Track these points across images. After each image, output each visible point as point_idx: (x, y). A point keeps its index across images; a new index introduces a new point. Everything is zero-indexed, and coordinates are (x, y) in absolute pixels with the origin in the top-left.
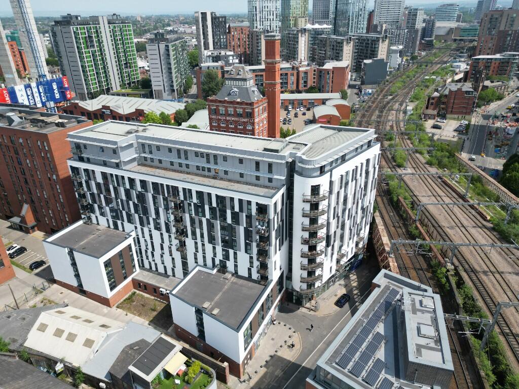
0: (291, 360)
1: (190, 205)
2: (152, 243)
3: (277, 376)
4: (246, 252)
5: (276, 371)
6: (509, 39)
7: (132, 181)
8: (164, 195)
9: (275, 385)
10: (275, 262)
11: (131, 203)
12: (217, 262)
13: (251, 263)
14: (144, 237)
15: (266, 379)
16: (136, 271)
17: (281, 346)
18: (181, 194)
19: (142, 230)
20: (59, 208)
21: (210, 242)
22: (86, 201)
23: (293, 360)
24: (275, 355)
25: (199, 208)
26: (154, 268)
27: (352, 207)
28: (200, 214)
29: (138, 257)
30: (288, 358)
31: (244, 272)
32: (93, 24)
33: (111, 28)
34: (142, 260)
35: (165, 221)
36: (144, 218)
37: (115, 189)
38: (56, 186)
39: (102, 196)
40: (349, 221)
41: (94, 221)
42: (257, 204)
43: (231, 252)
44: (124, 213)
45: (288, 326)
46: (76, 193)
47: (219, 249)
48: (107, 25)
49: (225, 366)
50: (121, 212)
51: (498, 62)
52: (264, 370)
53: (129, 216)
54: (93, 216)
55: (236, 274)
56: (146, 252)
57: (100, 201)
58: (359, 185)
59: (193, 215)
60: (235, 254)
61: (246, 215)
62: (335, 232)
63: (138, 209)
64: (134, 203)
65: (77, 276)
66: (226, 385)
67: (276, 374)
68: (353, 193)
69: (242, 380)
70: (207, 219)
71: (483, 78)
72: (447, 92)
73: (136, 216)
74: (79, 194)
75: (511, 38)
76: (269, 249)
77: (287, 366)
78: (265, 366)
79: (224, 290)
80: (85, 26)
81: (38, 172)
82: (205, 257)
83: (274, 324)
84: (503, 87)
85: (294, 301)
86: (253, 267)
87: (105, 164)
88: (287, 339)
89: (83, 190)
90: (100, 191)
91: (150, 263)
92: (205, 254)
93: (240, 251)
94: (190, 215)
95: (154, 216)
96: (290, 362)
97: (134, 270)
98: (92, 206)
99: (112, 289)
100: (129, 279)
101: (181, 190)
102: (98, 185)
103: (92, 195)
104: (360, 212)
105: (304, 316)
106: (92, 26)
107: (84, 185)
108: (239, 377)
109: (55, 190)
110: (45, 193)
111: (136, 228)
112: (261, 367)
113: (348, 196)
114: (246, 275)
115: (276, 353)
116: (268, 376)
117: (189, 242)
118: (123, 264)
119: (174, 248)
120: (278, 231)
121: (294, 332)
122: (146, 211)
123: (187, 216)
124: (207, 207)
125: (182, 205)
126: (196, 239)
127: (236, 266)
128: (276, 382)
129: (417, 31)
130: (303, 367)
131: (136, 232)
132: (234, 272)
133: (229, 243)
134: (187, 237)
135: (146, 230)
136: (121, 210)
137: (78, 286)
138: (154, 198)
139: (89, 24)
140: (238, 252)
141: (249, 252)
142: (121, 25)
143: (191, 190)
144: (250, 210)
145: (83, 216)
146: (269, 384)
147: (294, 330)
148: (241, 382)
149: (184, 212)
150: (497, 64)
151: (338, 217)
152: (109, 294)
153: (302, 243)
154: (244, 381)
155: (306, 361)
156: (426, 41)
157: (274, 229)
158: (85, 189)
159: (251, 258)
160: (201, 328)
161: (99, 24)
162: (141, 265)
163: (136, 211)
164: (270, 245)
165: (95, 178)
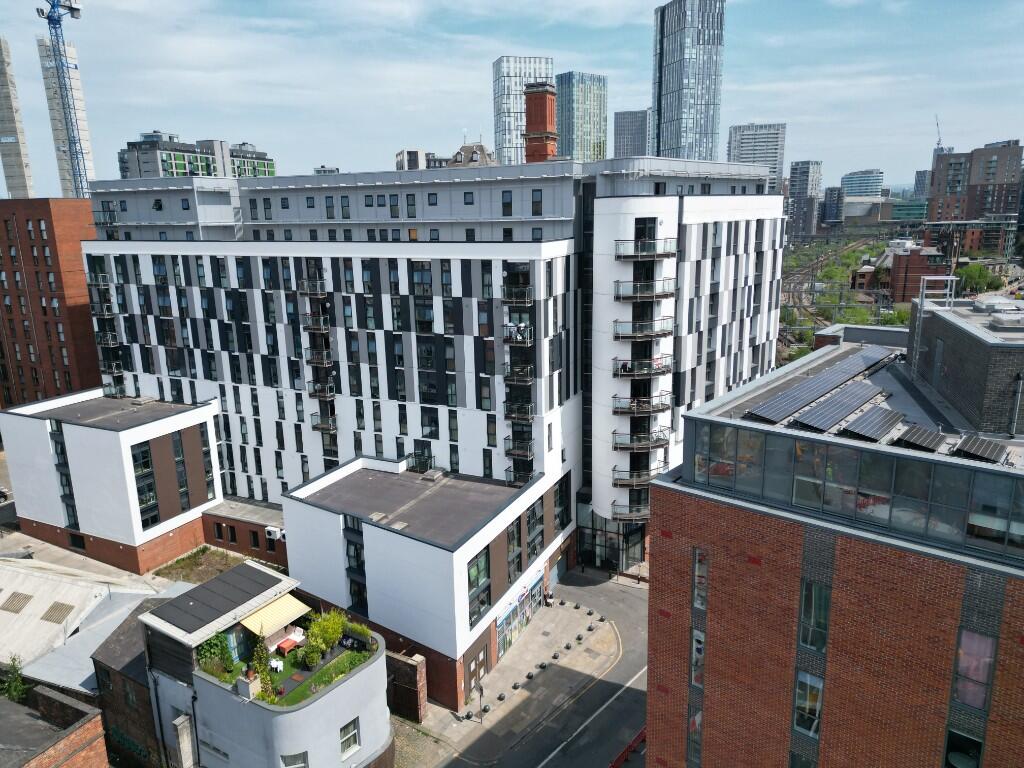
0: (596, 674)
1: (346, 301)
2: (257, 422)
3: (557, 708)
4: (479, 406)
5: (555, 696)
6: (990, 199)
7: (218, 264)
8: (288, 288)
9: (554, 725)
10: (550, 426)
11: (214, 323)
12: (409, 448)
13: (491, 434)
14: (238, 411)
15: (528, 714)
16: (214, 498)
17: (568, 647)
18: (328, 275)
19: (236, 390)
20: (58, 382)
21: (393, 395)
22: (114, 338)
23: (599, 675)
24: (551, 665)
25: (369, 308)
26: (258, 496)
27: (731, 324)
28: (371, 323)
29: (222, 468)
30: (588, 671)
31: (470, 464)
32: (202, 153)
33: (237, 163)
34: (233, 476)
35: (289, 358)
36: (243, 358)
37: (181, 293)
38: (57, 324)
39: (151, 319)
40: (724, 358)
41: (130, 390)
42: (506, 265)
43: (443, 411)
44: (197, 353)
45: (584, 609)
46: (95, 320)
47: (414, 409)
48: (228, 159)
49: (414, 663)
50: (191, 353)
51: (977, 231)
52: (521, 695)
53: (209, 359)
54: (128, 376)
55: (454, 472)
56: (243, 450)
57: (147, 334)
58: (743, 277)
59: (355, 329)
60: (453, 415)
61: (478, 303)
62: (693, 371)
63: (230, 339)
64: (221, 323)
65: (68, 499)
66: (418, 726)
67: (555, 702)
68: (731, 287)
69: (462, 712)
70: (387, 333)
71: (955, 248)
72: (889, 263)
73: (225, 355)
74: (101, 322)
75: (993, 198)
76: (535, 384)
77: (584, 687)
78: (525, 686)
79: (422, 497)
80: (186, 154)
81: (22, 299)
82: (381, 442)
83: (548, 605)
84: (997, 267)
85: (598, 563)
86: (495, 446)
87: (163, 234)
88: (584, 632)
89: (109, 309)
90: (147, 308)
91: (249, 480)
92: (380, 430)
93: (464, 405)
94: (347, 329)
95: (264, 350)
96: (591, 679)
97: (210, 496)
98: (127, 350)
99: (146, 525)
100: (195, 513)
101: (327, 265)
102: (144, 291)
103: (130, 321)
104: (747, 351)
105: (624, 591)
106: (199, 156)
107: (114, 299)
108: (453, 706)
109: (54, 337)
110: (32, 350)
111: (222, 389)
112: (515, 687)
113: (721, 289)
114: (479, 472)
115: (555, 661)
116: (532, 709)
117: (344, 404)
118: (181, 469)
119: (306, 428)
120: (556, 344)
121: (602, 620)
122: (246, 341)
123: (341, 333)
124: (386, 299)
125: (328, 305)
126: (360, 393)
127: (454, 450)
128: (556, 720)
129: (811, 200)
130: (628, 688)
131: (223, 402)
132: (449, 469)
133: (439, 389)
134: (339, 391)
135: (245, 389)
136: (192, 346)
137: (70, 526)
138: (267, 299)
139: (194, 152)
140: (460, 411)
141: (486, 403)
142: (256, 161)
143: (350, 260)
144: (487, 286)
145: (106, 379)
146: (536, 724)
147: (599, 617)
148: (458, 719)
149: (334, 324)
150: (977, 235)
151: (700, 334)
152: (140, 537)
153: (615, 375)
154: (468, 717)
155: (636, 677)
156: (828, 223)
157: (546, 335)
158: (116, 309)
159: (491, 420)
160: (358, 578)
161: (213, 154)
162: (230, 491)
163: (225, 346)
164: (536, 373)
165: (138, 275)
